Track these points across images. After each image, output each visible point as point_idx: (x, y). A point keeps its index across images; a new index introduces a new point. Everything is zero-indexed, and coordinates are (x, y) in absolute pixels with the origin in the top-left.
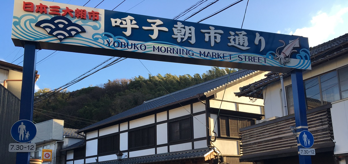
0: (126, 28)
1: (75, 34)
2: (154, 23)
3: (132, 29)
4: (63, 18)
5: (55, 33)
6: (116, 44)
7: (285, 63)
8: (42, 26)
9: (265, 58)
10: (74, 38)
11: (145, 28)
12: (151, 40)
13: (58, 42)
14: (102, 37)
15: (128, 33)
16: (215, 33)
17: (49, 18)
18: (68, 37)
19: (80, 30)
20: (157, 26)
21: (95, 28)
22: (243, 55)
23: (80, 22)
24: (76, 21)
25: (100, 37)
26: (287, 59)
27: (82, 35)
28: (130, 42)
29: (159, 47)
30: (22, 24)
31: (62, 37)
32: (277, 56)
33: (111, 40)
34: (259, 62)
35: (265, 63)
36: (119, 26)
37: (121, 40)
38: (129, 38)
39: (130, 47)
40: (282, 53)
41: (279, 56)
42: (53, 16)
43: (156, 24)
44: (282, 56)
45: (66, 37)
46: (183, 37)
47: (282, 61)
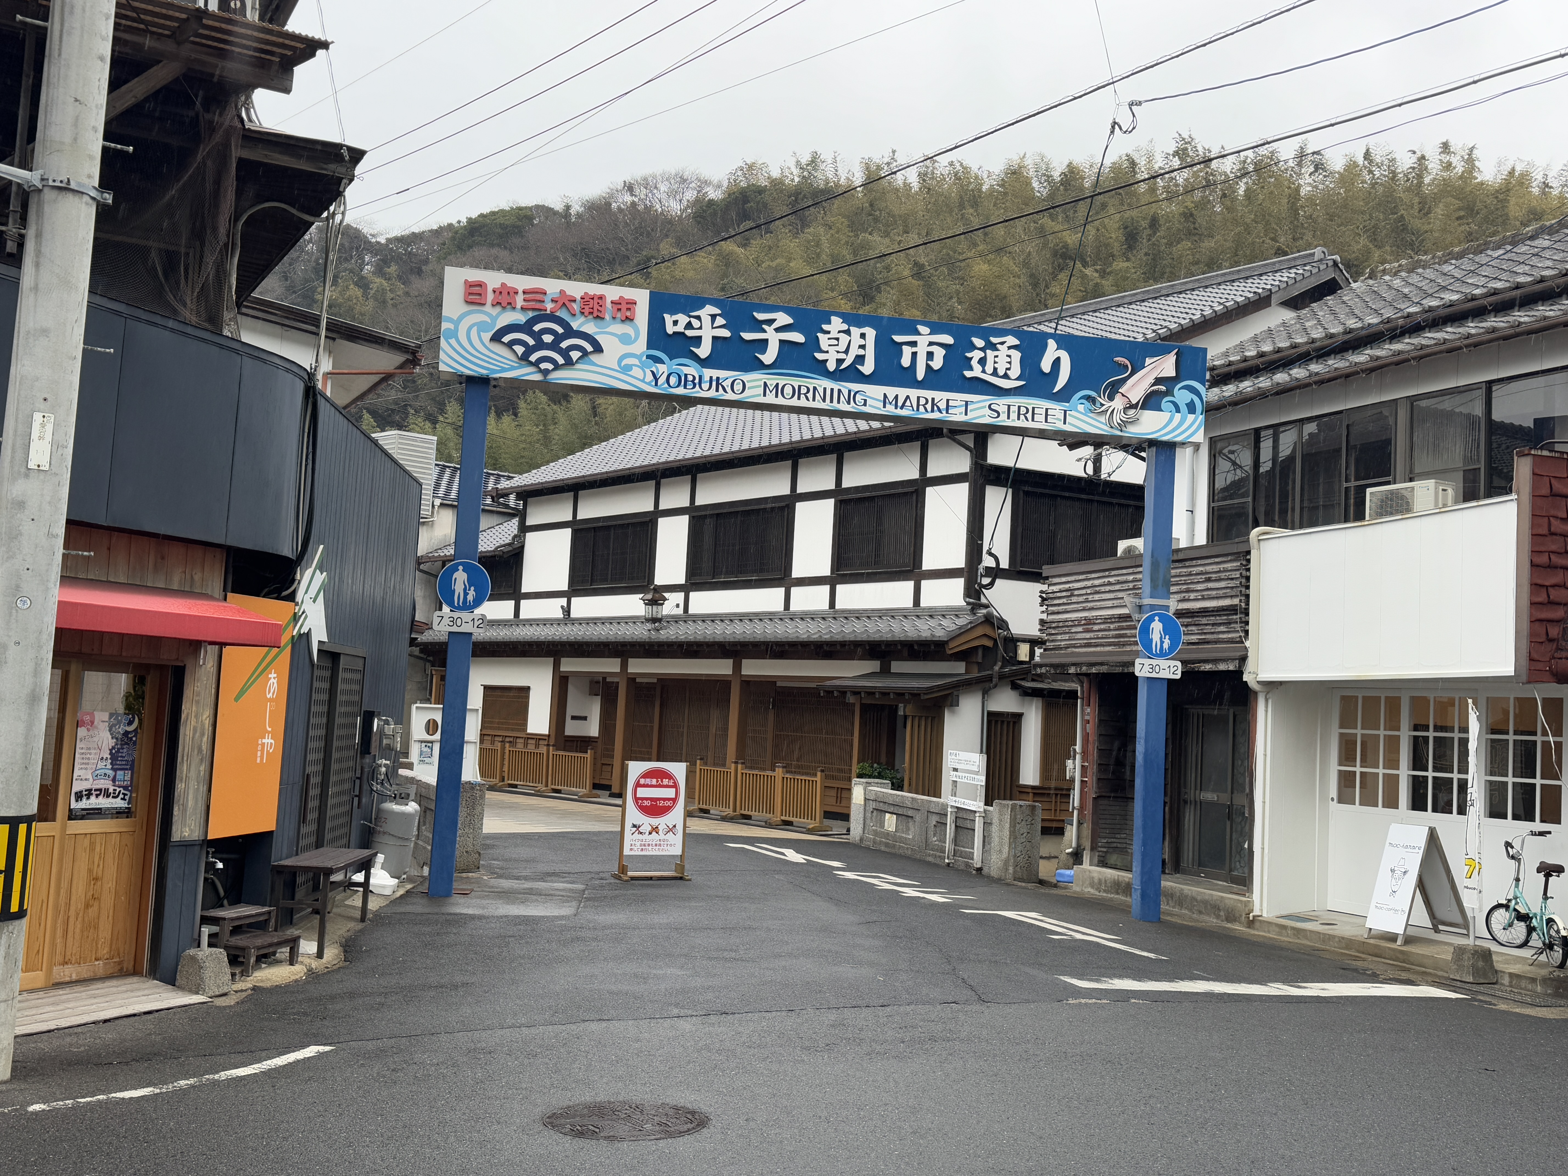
0: (700, 338)
1: (579, 358)
2: (770, 322)
3: (715, 338)
4: (552, 317)
5: (533, 358)
6: (673, 380)
7: (1124, 424)
8: (506, 339)
9: (1065, 411)
10: (578, 366)
11: (747, 336)
12: (761, 366)
13: (538, 377)
14: (640, 361)
15: (704, 351)
16: (931, 344)
17: (520, 318)
18: (562, 365)
19: (589, 348)
20: (777, 330)
21: (625, 339)
22: (1001, 403)
23: (590, 328)
24: (581, 325)
25: (635, 361)
26: (1132, 412)
27: (594, 358)
28: (708, 373)
29: (777, 384)
30: (462, 335)
31: (550, 366)
32: (1102, 405)
33: (662, 369)
34: (1046, 421)
35: (1065, 423)
36: (683, 333)
37: (686, 370)
38: (704, 363)
39: (705, 386)
40: (1118, 397)
41: (1107, 405)
42: (531, 314)
43: (776, 325)
44: (1118, 403)
45: (557, 367)
46: (843, 356)
47: (1116, 419)
